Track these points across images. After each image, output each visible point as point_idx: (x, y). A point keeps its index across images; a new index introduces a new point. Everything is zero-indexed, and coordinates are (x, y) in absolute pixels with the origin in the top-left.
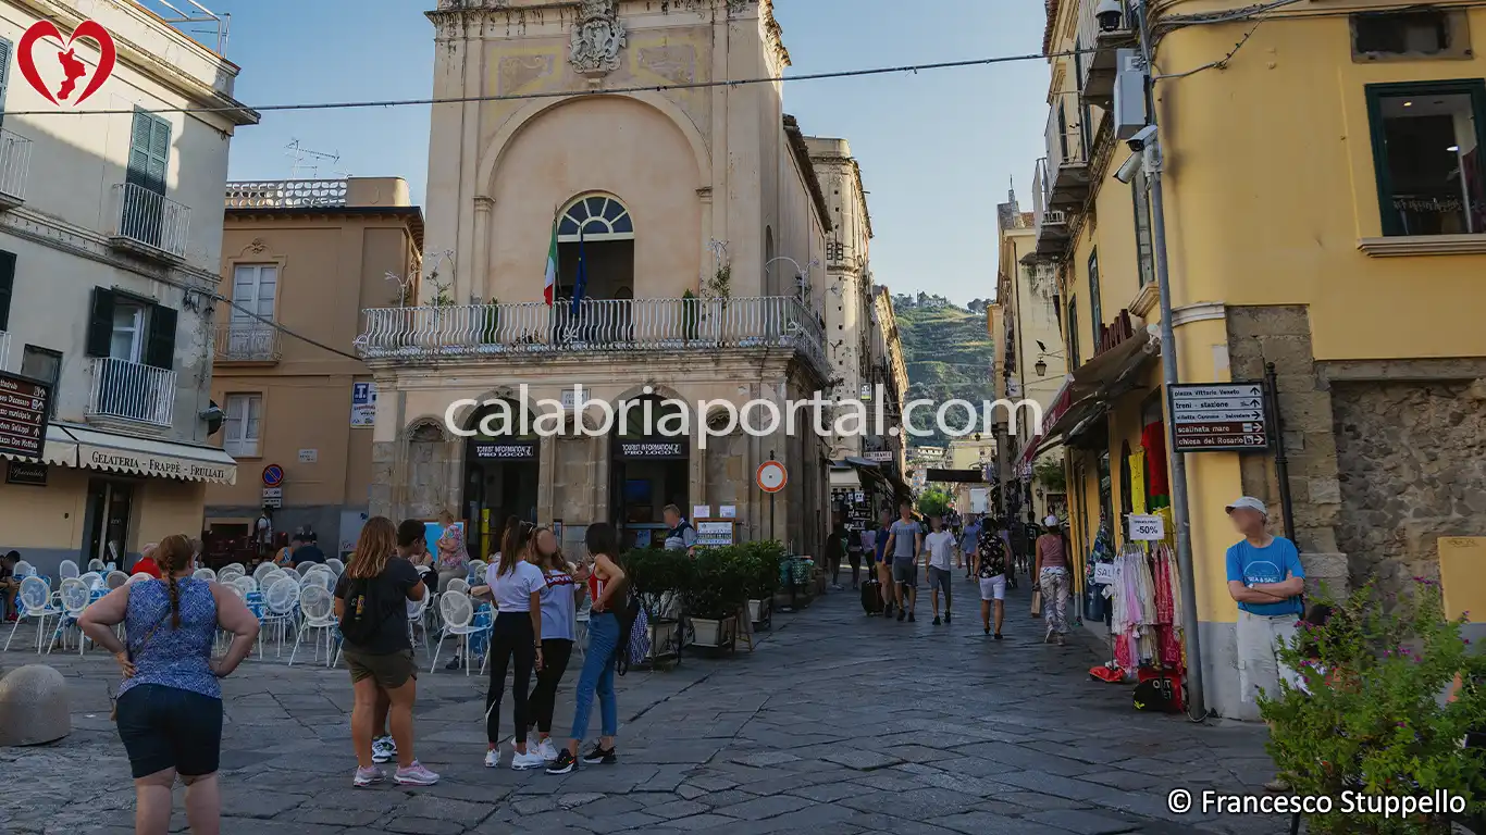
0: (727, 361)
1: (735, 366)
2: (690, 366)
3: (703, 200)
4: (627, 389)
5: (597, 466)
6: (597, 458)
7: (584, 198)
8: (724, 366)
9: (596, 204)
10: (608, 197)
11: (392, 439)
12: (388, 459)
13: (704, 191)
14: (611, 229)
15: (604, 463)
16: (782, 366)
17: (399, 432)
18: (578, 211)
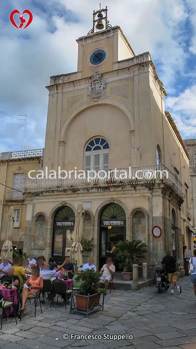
0: (140, 189)
1: (142, 191)
2: (126, 192)
3: (132, 135)
4: (104, 201)
5: (93, 229)
6: (94, 226)
7: (93, 139)
8: (138, 191)
9: (97, 140)
10: (101, 138)
11: (31, 219)
12: (29, 226)
13: (132, 132)
14: (102, 148)
15: (96, 228)
16: (160, 191)
17: (33, 217)
18: (92, 143)
